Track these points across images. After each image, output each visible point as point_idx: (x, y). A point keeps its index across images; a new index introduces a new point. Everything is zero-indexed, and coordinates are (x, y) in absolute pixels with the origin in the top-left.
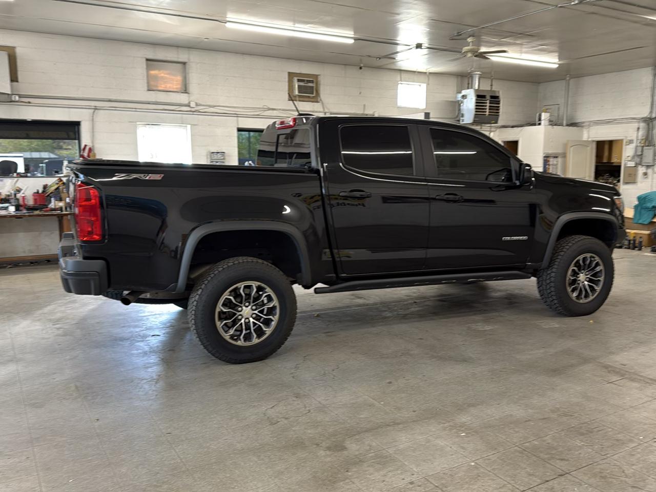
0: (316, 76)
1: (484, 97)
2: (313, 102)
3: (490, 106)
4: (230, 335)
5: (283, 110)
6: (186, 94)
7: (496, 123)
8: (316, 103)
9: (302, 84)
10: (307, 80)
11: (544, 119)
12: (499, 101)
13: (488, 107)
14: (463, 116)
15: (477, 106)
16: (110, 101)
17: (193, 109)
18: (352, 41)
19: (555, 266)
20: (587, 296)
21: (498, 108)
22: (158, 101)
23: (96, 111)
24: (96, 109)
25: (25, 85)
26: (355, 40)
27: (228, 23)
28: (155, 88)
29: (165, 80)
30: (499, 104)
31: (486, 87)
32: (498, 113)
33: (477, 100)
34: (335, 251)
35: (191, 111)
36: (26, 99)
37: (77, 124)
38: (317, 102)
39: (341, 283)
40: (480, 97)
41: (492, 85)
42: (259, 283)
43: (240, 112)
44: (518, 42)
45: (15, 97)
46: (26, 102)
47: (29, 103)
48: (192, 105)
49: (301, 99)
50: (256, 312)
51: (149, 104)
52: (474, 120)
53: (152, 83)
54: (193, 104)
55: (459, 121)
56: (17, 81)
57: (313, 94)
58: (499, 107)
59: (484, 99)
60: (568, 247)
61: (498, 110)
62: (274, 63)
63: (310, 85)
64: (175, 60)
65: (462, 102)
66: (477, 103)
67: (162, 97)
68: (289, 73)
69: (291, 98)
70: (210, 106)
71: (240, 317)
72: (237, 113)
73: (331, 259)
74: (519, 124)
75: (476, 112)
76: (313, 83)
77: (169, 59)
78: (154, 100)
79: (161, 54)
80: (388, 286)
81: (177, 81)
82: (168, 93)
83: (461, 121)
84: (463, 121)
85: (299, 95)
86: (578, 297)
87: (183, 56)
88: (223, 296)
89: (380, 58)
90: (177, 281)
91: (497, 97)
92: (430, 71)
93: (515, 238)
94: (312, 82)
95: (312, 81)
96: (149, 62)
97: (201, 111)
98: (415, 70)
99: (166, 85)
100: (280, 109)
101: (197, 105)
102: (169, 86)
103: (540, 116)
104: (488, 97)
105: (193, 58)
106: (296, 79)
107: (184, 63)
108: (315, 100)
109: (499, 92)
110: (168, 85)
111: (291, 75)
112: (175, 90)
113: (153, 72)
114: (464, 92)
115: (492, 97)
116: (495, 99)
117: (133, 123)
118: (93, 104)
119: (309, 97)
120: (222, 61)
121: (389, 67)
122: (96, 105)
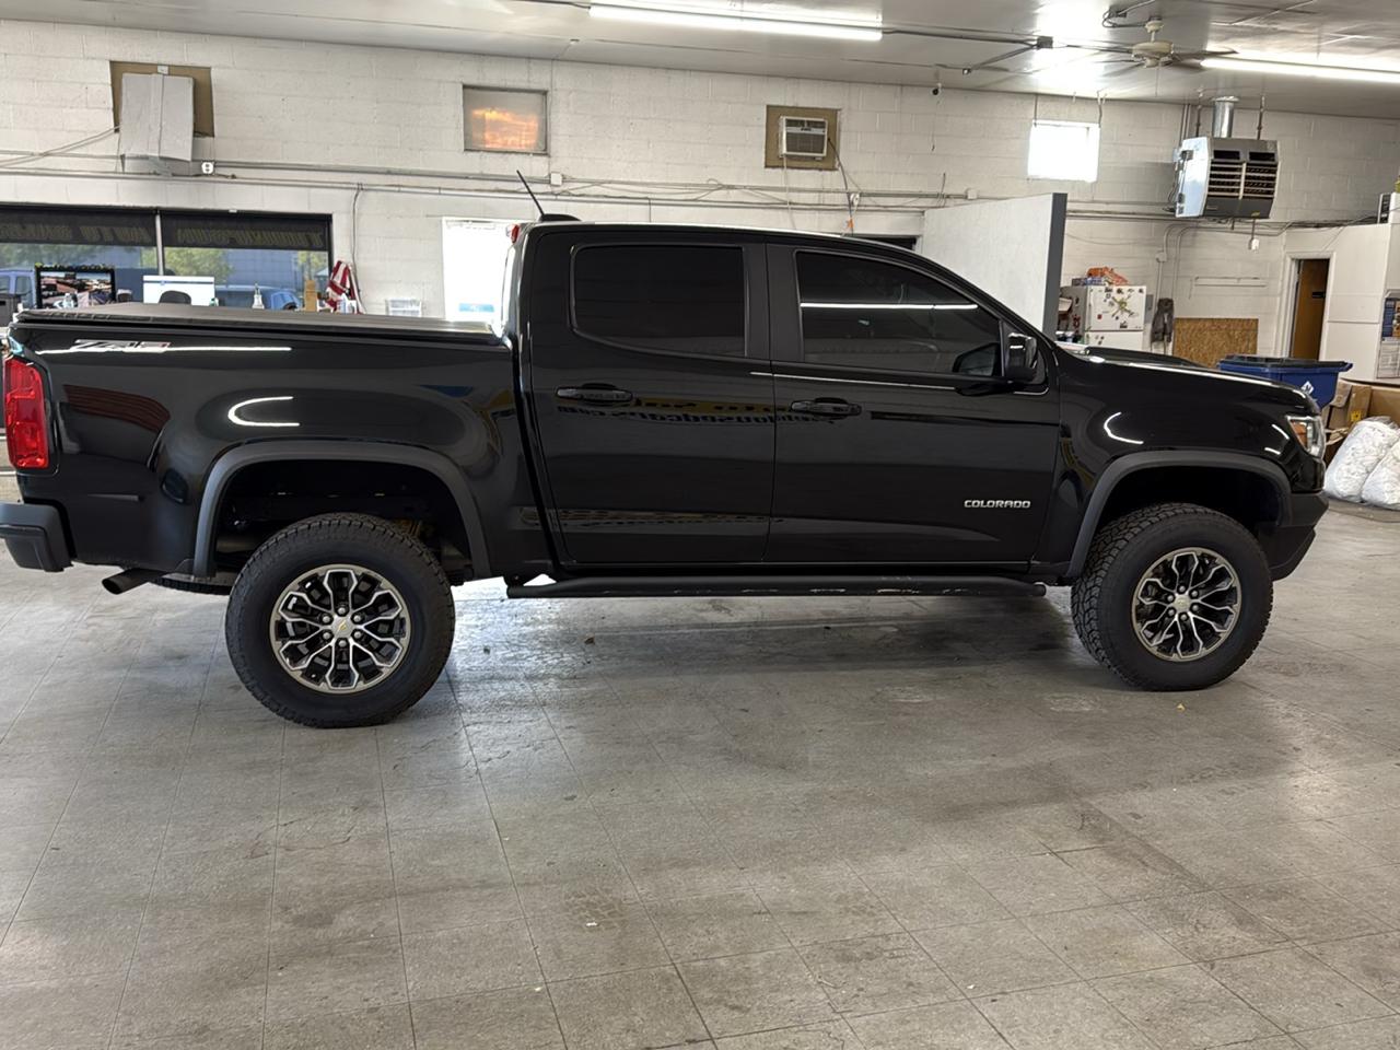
0: (834, 113)
1: (1235, 155)
2: (821, 170)
3: (1247, 177)
4: (302, 670)
5: (752, 188)
6: (545, 158)
7: (1267, 217)
8: (828, 173)
9: (796, 130)
10: (809, 122)
11: (1394, 210)
12: (1276, 166)
13: (1243, 180)
14: (1181, 199)
15: (1211, 176)
16: (389, 172)
17: (556, 190)
18: (877, 36)
19: (1103, 573)
20: (1189, 646)
21: (1271, 182)
22: (485, 172)
23: (361, 193)
24: (360, 188)
25: (225, 143)
26: (884, 33)
27: (593, 9)
28: (481, 146)
29: (505, 129)
30: (1275, 172)
31: (1246, 131)
32: (1272, 193)
33: (1213, 163)
34: (550, 512)
35: (552, 193)
36: (228, 170)
37: (326, 220)
38: (833, 169)
39: (568, 579)
40: (1223, 156)
41: (1260, 128)
42: (365, 570)
43: (657, 193)
44: (1280, 27)
45: (207, 166)
46: (226, 177)
47: (233, 177)
48: (553, 181)
49: (795, 164)
50: (362, 627)
51: (467, 178)
52: (1205, 210)
53: (477, 135)
54: (556, 179)
55: (1173, 210)
56: (213, 136)
57: (822, 152)
58: (1274, 179)
59: (1236, 161)
60: (1137, 530)
61: (1273, 186)
62: (735, 86)
63: (818, 131)
64: (523, 85)
65: (1181, 167)
66: (1212, 169)
67: (493, 165)
68: (768, 107)
69: (772, 162)
70: (594, 183)
71: (326, 635)
72: (649, 196)
73: (540, 528)
74: (1334, 219)
75: (1210, 190)
76: (824, 127)
77: (510, 84)
78: (477, 172)
79: (493, 75)
80: (676, 592)
81: (528, 130)
82: (507, 155)
83: (1177, 211)
84: (1181, 211)
85: (787, 156)
86: (1168, 647)
87: (538, 78)
88: (284, 592)
89: (969, 71)
90: (192, 556)
91: (1271, 156)
92: (1109, 96)
93: (1000, 503)
94: (822, 125)
95: (823, 123)
96: (470, 91)
97: (572, 192)
98: (1070, 94)
99: (505, 138)
100: (745, 187)
101: (564, 180)
102: (513, 141)
103: (1387, 199)
104: (1245, 157)
105: (560, 81)
106: (784, 119)
107: (545, 93)
108: (829, 165)
109: (1275, 143)
110: (511, 139)
111: (773, 112)
112: (524, 149)
113: (478, 113)
114: (1188, 144)
115: (1253, 156)
116: (1264, 160)
117: (435, 218)
118: (356, 178)
119: (814, 158)
120: (622, 85)
121: (1003, 87)
122: (361, 179)
